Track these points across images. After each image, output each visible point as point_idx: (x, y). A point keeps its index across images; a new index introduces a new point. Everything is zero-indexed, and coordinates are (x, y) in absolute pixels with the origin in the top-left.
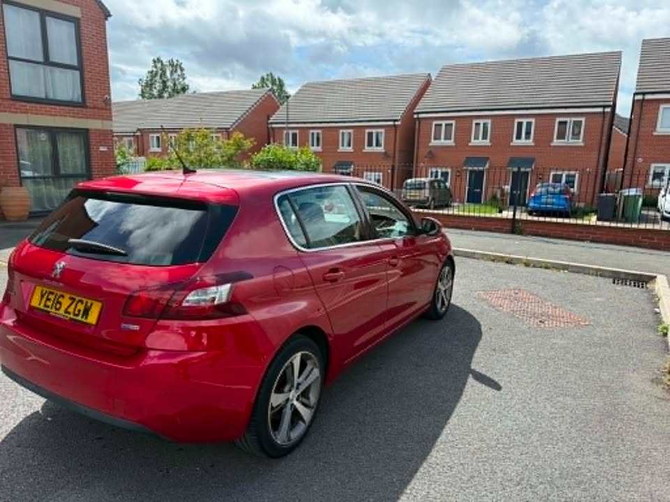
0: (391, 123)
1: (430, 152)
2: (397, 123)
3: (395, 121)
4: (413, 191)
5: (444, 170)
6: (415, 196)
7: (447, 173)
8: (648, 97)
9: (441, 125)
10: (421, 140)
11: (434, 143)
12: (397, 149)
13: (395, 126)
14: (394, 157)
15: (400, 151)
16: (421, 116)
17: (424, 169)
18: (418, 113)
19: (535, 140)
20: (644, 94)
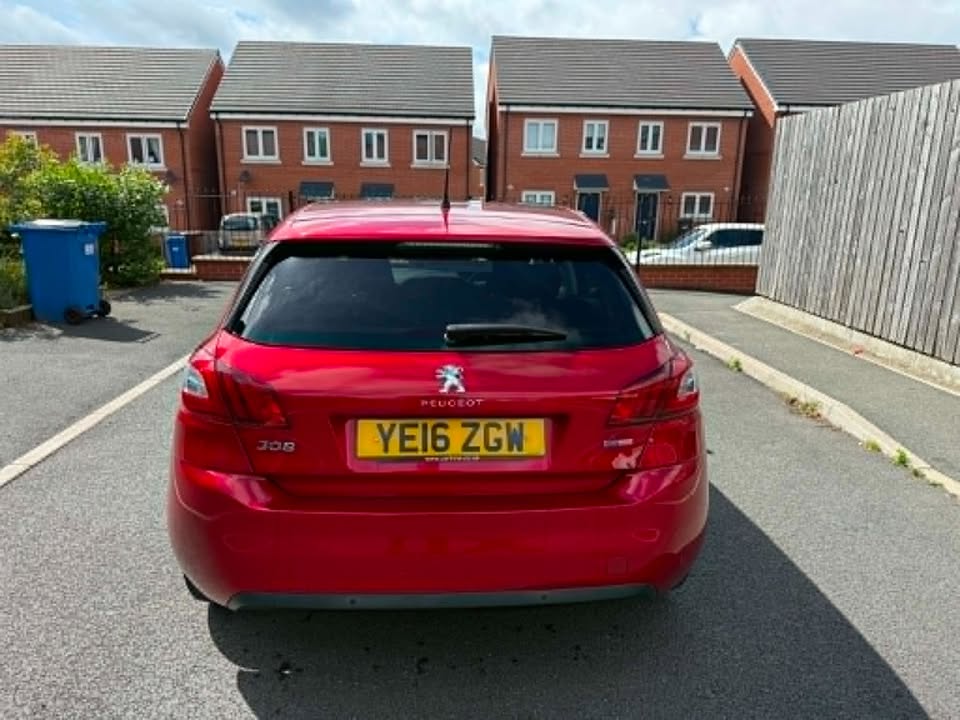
0: (174, 125)
1: (246, 173)
2: (183, 126)
3: (179, 121)
4: (236, 233)
5: (272, 200)
6: (240, 241)
7: (275, 205)
8: (513, 109)
9: (255, 132)
10: (227, 154)
11: (248, 159)
12: (189, 167)
13: (179, 129)
14: (185, 180)
15: (193, 170)
16: (222, 116)
17: (240, 199)
18: (217, 112)
19: (390, 160)
20: (508, 104)
